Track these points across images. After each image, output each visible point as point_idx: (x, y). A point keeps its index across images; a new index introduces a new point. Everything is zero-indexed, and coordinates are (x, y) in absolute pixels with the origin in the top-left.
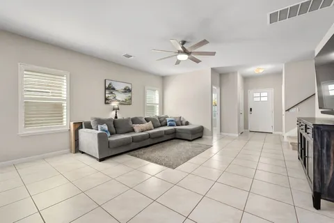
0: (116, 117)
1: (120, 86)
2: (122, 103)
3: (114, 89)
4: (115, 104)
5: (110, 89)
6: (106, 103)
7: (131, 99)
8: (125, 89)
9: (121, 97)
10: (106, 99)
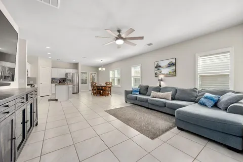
0: (160, 86)
1: (164, 64)
2: (167, 75)
3: (160, 67)
4: (161, 77)
5: (158, 67)
6: (156, 76)
7: (175, 71)
8: (169, 64)
9: (166, 71)
10: (156, 74)
